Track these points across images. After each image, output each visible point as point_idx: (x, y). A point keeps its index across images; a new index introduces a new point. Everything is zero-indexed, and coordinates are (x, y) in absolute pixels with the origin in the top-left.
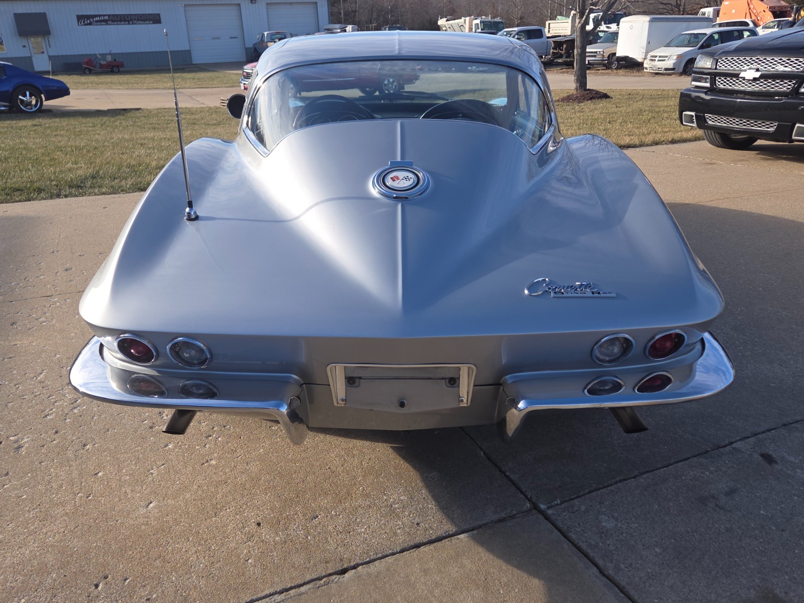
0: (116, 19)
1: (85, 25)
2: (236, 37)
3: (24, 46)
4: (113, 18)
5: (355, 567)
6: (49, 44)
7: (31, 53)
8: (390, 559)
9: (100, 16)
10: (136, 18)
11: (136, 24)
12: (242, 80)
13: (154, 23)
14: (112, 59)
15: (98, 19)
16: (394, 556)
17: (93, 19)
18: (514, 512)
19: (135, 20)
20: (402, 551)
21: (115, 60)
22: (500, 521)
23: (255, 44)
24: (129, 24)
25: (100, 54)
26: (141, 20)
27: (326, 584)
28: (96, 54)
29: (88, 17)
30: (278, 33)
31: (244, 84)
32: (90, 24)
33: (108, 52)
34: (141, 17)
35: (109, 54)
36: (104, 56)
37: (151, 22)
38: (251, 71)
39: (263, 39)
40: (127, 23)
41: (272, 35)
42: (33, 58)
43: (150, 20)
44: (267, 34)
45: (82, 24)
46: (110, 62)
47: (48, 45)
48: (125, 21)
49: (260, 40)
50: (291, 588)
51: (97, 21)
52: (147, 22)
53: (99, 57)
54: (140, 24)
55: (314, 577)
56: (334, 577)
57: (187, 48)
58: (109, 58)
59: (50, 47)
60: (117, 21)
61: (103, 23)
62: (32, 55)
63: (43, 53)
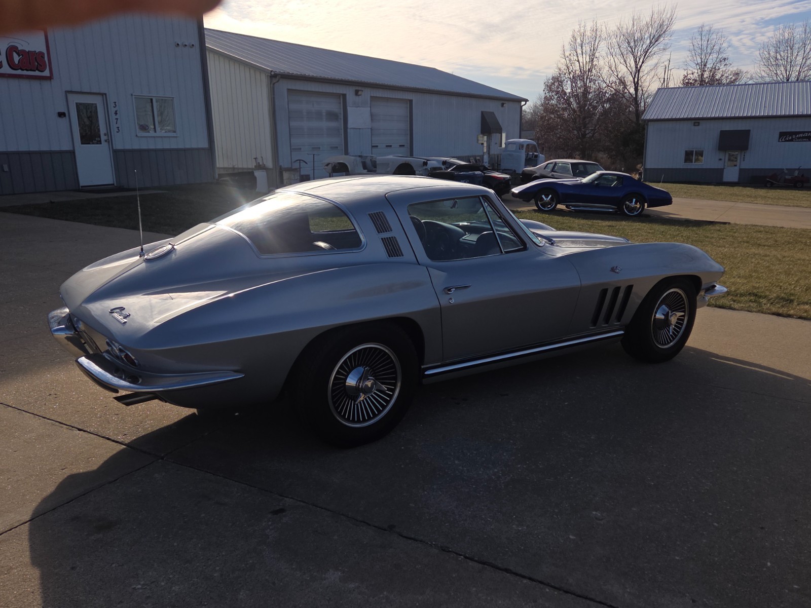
1: (786, 141)
3: (720, 159)
6: (744, 158)
7: (724, 166)
9: (803, 133)
14: (798, 174)
15: (801, 135)
17: (796, 136)
21: (803, 176)
25: (787, 169)
28: (783, 169)
29: (791, 134)
32: (792, 140)
33: (797, 168)
35: (799, 169)
36: (791, 171)
42: (725, 170)
45: (780, 141)
46: (796, 176)
47: (742, 159)
51: (798, 138)
53: (786, 172)
58: (796, 173)
59: (744, 160)
61: (804, 139)
62: (725, 167)
63: (736, 166)
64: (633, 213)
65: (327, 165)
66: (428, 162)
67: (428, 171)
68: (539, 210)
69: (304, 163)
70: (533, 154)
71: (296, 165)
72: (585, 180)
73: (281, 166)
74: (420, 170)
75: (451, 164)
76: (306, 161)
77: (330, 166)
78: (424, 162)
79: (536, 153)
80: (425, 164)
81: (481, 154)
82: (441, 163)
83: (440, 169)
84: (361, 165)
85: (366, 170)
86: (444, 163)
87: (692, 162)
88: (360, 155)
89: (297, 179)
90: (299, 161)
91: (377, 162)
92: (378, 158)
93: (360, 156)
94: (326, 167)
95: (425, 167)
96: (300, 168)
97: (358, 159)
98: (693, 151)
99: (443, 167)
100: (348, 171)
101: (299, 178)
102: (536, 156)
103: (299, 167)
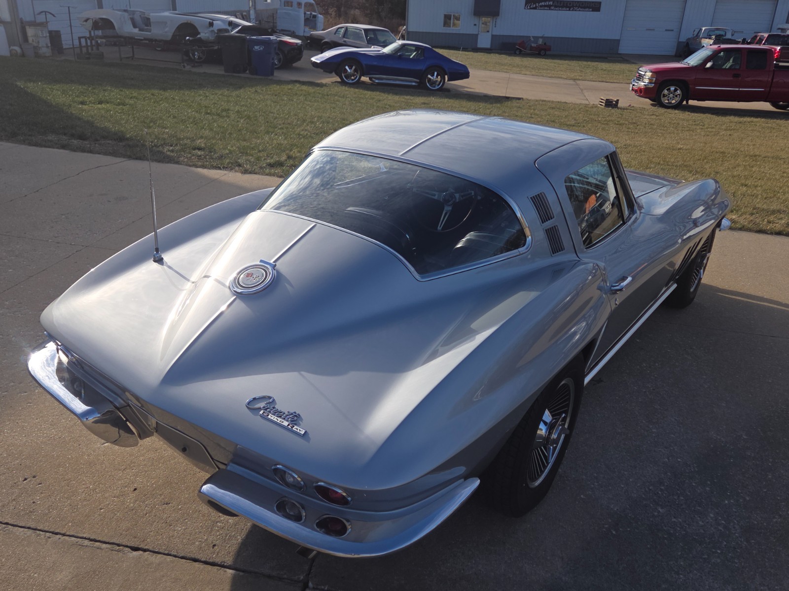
0: (559, 5)
1: (531, 9)
2: (673, 30)
3: (475, 25)
4: (557, 4)
5: (145, 550)
6: (495, 24)
7: (479, 31)
8: (169, 558)
10: (578, 5)
11: (576, 10)
12: (634, 80)
13: (592, 11)
14: (542, 42)
15: (543, 4)
16: (174, 558)
17: (539, 4)
18: (285, 576)
19: (576, 6)
20: (182, 558)
21: (545, 44)
22: (270, 577)
23: (689, 39)
24: (569, 10)
25: (533, 37)
26: (581, 8)
27: (119, 551)
28: (530, 37)
29: (535, 1)
30: (717, 29)
31: (634, 85)
32: (535, 8)
33: (541, 35)
34: (582, 4)
35: (542, 37)
36: (536, 38)
37: (591, 10)
38: (643, 73)
39: (699, 35)
40: (568, 9)
41: (710, 30)
42: (479, 35)
43: (589, 8)
44: (705, 30)
45: (528, 8)
46: (540, 45)
47: (494, 25)
48: (567, 7)
49: (695, 36)
50: (99, 541)
51: (541, 6)
52: (587, 9)
53: (532, 39)
54: (580, 11)
55: (117, 542)
56: (127, 549)
57: (617, 38)
58: (540, 41)
59: (495, 26)
60: (560, 7)
61: (546, 8)
62: (479, 33)
63: (488, 31)
64: (435, 87)
65: (86, 20)
66: (214, 22)
67: (215, 33)
68: (343, 83)
69: (52, 16)
70: (311, 14)
71: (41, 19)
72: (387, 50)
73: (21, 19)
74: (206, 32)
75: (237, 25)
76: (53, 13)
77: (90, 23)
78: (210, 22)
79: (313, 13)
80: (211, 24)
81: (247, 9)
82: (227, 24)
83: (227, 31)
84: (130, 22)
85: (137, 29)
86: (231, 23)
87: (450, 27)
88: (126, 9)
89: (46, 37)
90: (44, 13)
91: (151, 20)
92: (151, 14)
93: (125, 11)
94: (85, 23)
95: (211, 29)
96: (47, 22)
97: (126, 14)
98: (451, 15)
99: (230, 28)
100: (115, 29)
101: (48, 35)
102: (315, 17)
103: (45, 21)
